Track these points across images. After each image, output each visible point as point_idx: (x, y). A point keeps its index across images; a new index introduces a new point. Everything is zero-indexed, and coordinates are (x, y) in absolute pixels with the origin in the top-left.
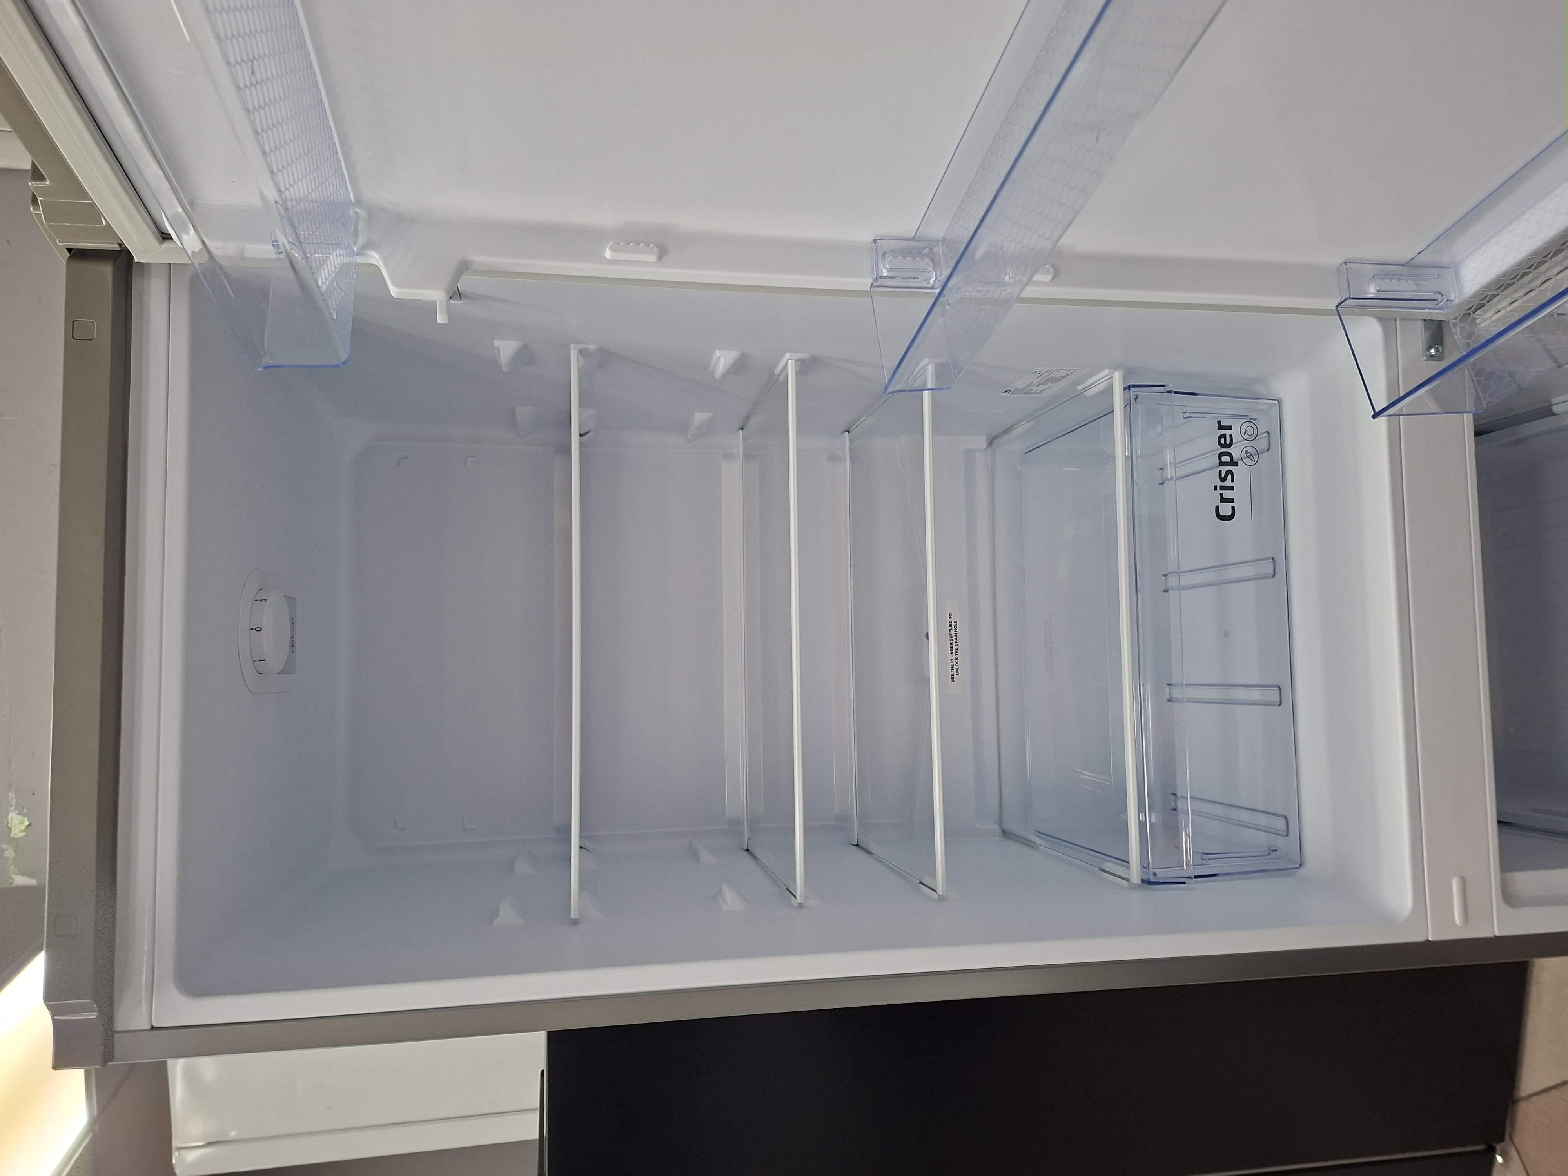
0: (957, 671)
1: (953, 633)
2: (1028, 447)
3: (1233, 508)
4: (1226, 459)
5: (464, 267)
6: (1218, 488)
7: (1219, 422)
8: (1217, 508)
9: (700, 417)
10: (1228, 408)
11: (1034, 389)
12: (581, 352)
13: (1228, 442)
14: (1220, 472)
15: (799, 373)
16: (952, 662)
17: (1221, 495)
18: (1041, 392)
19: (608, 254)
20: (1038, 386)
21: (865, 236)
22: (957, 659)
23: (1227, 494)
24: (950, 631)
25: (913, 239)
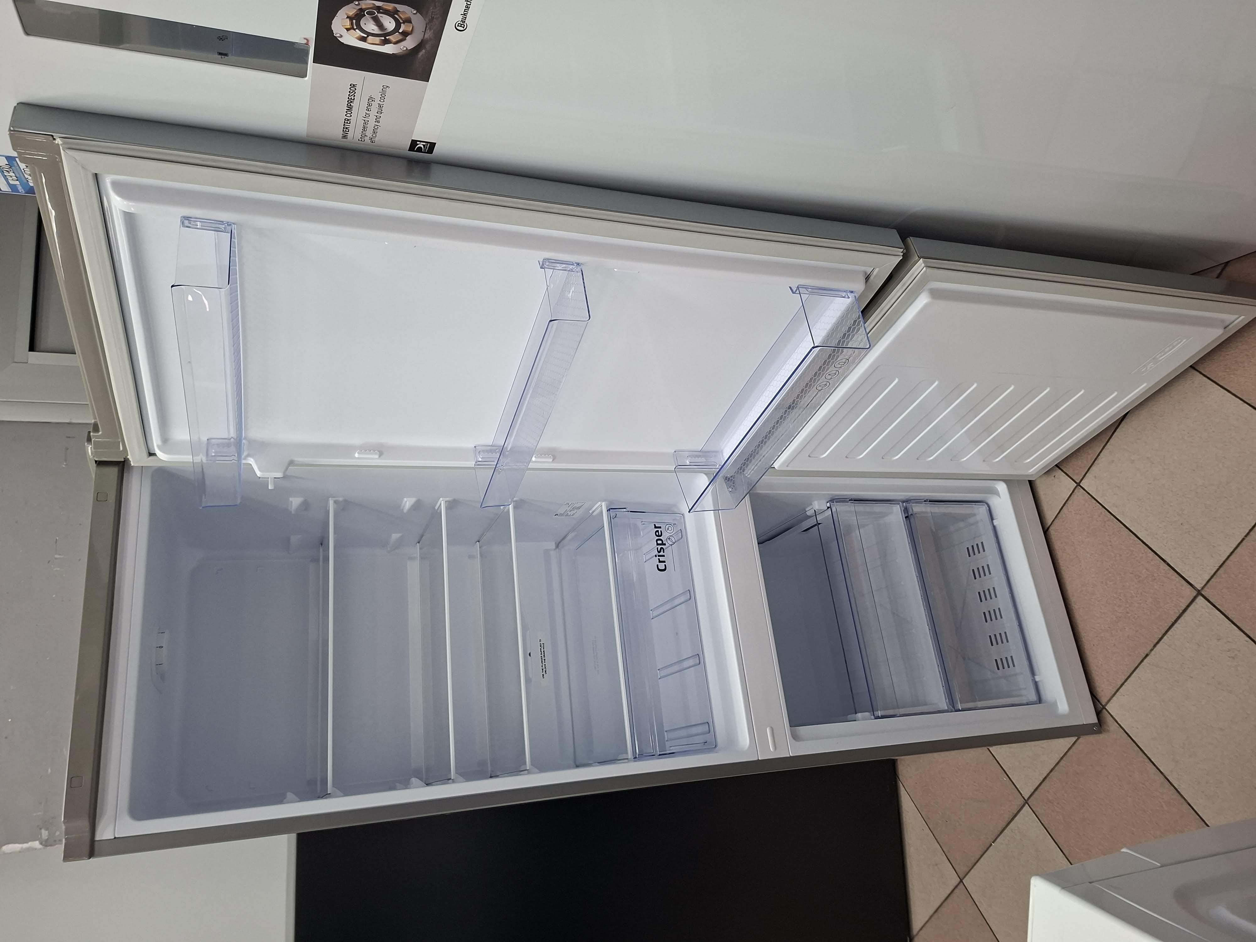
0: (546, 671)
1: (542, 651)
2: (577, 547)
3: (665, 565)
4: (659, 542)
5: (291, 463)
6: (657, 556)
7: (655, 525)
8: (657, 565)
9: (395, 536)
10: (658, 519)
11: (569, 513)
12: (335, 502)
13: (660, 534)
14: (658, 548)
15: (448, 509)
16: (542, 667)
17: (659, 559)
18: (573, 515)
19: (357, 455)
20: (570, 511)
21: (471, 445)
22: (545, 665)
23: (662, 559)
24: (541, 650)
25: (492, 446)
